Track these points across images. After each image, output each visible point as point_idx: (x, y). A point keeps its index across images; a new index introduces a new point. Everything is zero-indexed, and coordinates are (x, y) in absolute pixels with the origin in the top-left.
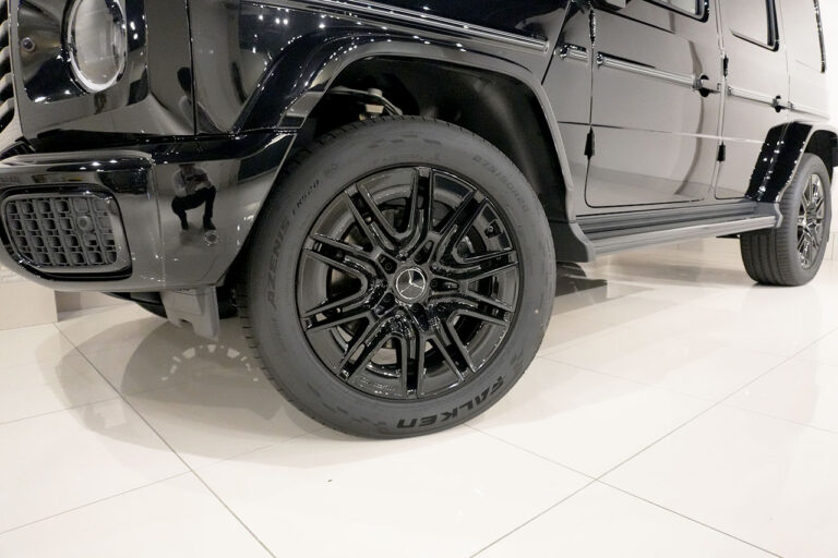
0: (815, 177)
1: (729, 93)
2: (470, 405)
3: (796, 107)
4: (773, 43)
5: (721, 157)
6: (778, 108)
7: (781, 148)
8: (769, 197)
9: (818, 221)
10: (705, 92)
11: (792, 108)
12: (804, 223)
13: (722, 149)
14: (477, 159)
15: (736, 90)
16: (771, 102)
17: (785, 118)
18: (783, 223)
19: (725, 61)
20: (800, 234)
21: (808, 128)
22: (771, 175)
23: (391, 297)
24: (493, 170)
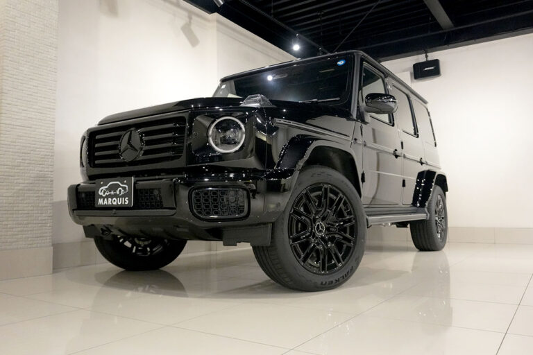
0: (439, 196)
1: (404, 157)
2: (343, 277)
3: (429, 163)
4: (416, 134)
5: (404, 185)
6: (422, 163)
7: (424, 182)
8: (423, 205)
9: (443, 218)
10: (397, 156)
11: (427, 164)
12: (437, 218)
13: (404, 181)
14: (343, 182)
15: (407, 155)
16: (419, 160)
17: (424, 168)
18: (430, 218)
19: (402, 143)
20: (436, 224)
21: (435, 173)
22: (421, 197)
23: (314, 233)
24: (347, 186)
